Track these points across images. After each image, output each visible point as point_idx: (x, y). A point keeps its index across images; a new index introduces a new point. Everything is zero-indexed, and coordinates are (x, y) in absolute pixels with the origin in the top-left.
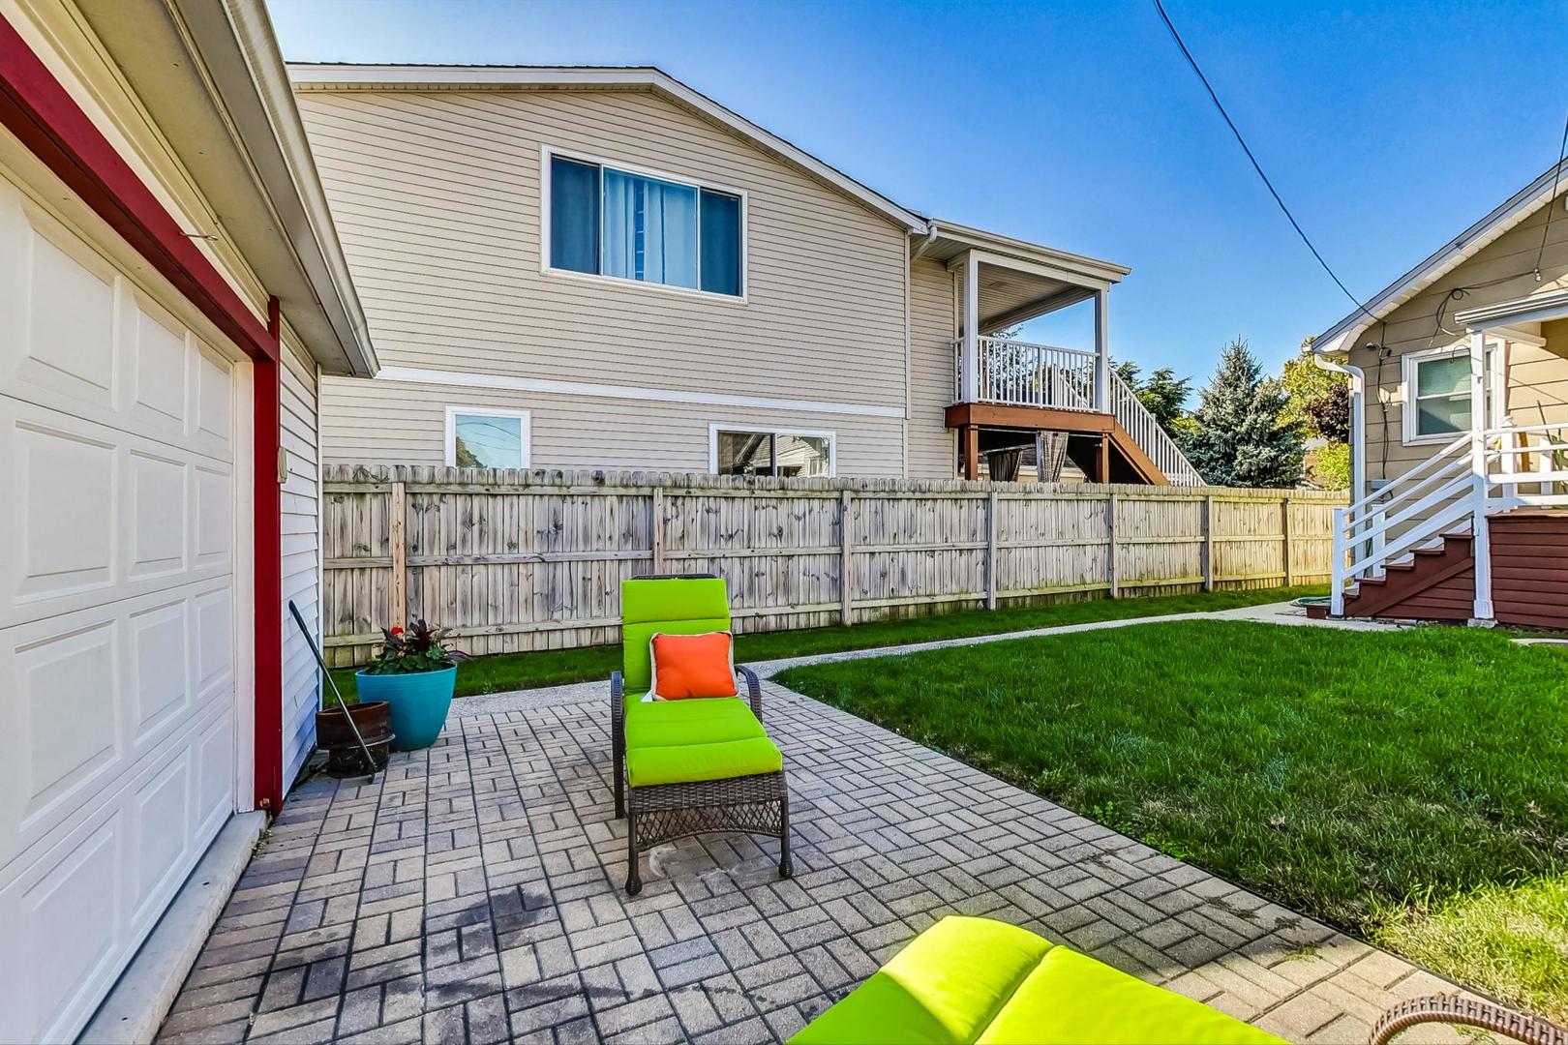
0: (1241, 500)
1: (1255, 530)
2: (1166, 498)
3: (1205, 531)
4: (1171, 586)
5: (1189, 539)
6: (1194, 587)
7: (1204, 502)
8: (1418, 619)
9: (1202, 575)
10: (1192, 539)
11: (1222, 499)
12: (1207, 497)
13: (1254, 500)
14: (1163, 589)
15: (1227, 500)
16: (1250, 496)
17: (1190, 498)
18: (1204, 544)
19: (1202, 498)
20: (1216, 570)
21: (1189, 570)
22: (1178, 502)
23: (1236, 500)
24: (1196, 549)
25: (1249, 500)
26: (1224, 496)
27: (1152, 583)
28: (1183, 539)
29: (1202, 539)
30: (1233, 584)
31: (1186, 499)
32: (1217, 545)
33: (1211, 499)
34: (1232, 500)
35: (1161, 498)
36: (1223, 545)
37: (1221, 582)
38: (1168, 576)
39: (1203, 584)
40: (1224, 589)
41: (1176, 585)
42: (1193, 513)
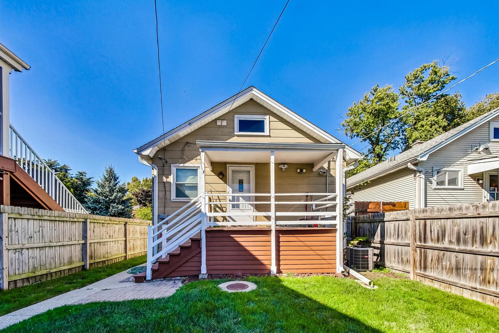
0: (106, 222)
1: (112, 236)
2: (57, 219)
3: (85, 237)
4: (60, 271)
5: (74, 242)
6: (77, 269)
7: (84, 222)
8: (181, 277)
9: (83, 261)
10: (76, 242)
11: (95, 221)
12: (86, 219)
13: (112, 222)
14: (54, 274)
15: (98, 221)
16: (110, 220)
17: (75, 220)
18: (84, 245)
19: (83, 220)
20: (91, 257)
21: (74, 259)
22: (67, 221)
23: (103, 222)
24: (78, 248)
25: (110, 222)
26: (96, 220)
27: (45, 272)
28: (70, 243)
29: (83, 242)
30: (101, 263)
31: (72, 220)
32: (92, 245)
33: (88, 221)
34: (101, 221)
35: (53, 218)
36: (96, 244)
37: (95, 263)
38: (58, 265)
39: (83, 266)
40: (96, 266)
41: (64, 270)
42: (77, 229)
